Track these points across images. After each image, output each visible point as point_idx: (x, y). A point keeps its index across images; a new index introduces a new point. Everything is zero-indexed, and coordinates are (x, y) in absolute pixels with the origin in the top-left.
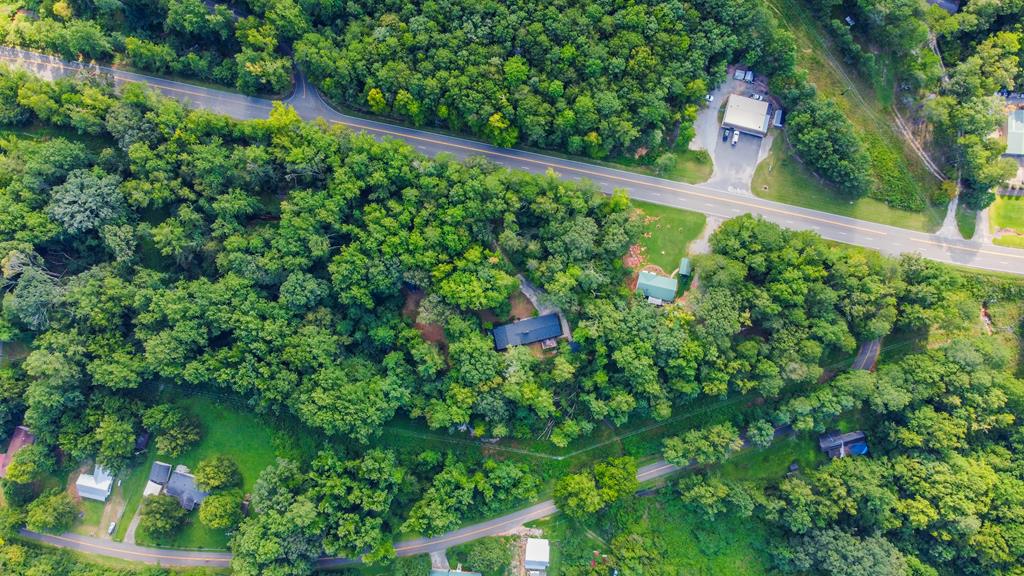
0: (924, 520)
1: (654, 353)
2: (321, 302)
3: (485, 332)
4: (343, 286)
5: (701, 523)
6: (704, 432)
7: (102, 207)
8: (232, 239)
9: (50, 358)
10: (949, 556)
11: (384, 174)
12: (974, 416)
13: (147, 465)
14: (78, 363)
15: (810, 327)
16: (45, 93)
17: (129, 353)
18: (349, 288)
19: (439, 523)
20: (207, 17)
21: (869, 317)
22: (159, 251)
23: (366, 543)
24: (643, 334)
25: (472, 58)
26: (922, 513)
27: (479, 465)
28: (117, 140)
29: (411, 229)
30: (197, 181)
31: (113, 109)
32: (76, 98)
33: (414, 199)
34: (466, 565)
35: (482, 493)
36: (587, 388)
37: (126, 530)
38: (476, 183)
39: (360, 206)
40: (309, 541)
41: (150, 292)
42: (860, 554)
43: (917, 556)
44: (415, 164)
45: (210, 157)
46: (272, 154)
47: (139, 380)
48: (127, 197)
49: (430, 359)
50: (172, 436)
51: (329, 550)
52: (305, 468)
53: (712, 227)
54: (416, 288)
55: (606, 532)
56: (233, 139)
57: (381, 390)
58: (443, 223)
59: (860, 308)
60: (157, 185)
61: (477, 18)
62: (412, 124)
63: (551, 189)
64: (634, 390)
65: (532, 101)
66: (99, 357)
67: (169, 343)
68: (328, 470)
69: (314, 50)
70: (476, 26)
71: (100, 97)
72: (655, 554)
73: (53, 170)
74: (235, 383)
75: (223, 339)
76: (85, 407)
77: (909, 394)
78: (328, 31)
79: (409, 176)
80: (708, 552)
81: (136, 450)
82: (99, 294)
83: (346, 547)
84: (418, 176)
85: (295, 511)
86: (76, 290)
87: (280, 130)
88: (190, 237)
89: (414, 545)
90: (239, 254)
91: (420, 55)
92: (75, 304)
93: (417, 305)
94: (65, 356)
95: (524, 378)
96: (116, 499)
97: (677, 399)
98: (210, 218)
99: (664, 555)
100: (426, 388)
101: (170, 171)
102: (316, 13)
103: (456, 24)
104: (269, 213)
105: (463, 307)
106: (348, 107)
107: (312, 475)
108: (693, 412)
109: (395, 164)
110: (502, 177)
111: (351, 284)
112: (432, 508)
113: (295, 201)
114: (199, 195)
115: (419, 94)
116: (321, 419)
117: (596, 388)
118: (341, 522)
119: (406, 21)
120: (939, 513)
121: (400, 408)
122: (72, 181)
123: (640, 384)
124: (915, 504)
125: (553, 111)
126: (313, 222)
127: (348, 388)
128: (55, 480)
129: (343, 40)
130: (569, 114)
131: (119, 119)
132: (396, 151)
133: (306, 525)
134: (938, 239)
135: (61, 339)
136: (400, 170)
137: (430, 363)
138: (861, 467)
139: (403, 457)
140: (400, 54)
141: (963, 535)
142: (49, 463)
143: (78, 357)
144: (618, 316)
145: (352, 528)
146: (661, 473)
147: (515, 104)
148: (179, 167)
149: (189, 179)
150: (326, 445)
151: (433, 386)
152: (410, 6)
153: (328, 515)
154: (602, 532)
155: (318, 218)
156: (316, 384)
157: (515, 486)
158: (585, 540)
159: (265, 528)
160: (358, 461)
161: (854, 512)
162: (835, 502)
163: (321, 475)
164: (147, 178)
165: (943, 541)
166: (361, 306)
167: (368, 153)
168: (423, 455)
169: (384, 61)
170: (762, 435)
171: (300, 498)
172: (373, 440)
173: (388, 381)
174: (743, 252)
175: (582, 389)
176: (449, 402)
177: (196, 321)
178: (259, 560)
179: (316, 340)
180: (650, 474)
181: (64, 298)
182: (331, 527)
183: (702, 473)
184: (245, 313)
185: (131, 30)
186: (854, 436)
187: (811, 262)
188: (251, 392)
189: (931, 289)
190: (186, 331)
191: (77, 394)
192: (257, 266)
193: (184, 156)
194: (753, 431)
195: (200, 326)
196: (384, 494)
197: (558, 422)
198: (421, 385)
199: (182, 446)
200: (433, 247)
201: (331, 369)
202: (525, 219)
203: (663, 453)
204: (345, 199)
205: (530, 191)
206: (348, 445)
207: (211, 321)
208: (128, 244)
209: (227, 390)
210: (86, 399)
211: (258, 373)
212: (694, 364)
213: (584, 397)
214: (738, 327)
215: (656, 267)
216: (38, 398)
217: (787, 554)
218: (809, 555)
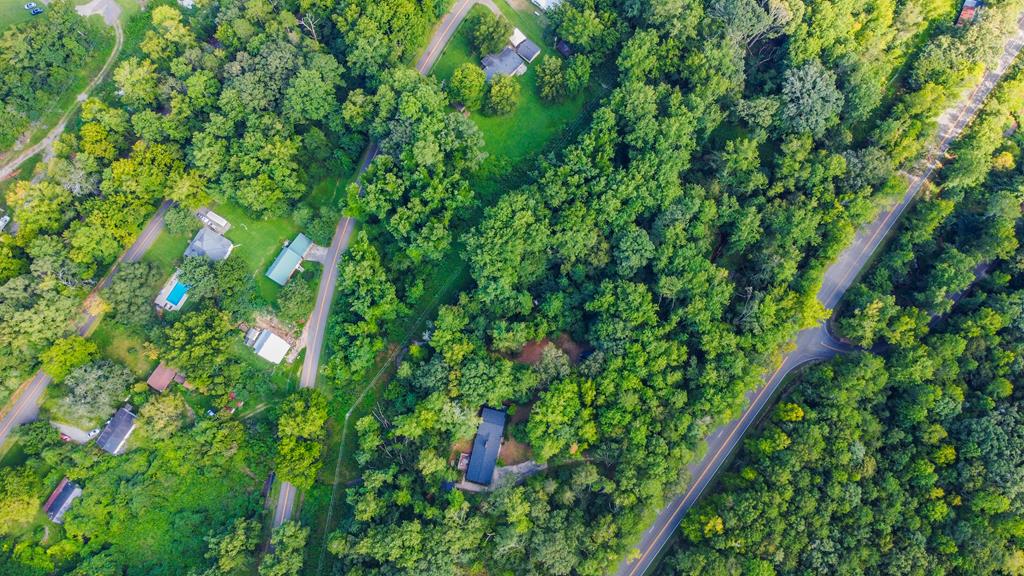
1: (398, 567)
2: (613, 262)
3: (507, 403)
4: (619, 290)
5: (210, 524)
7: (798, 109)
8: (714, 210)
11: (711, 382)
13: (541, 43)
14: (662, 25)
16: (929, 109)
17: (650, 71)
18: (615, 294)
19: (350, 268)
20: (945, 288)
22: (734, 139)
23: (368, 194)
24: (423, 565)
25: (793, 533)
27: (384, 335)
28: (856, 151)
29: (644, 382)
30: (784, 204)
31: (889, 160)
32: (913, 133)
33: (673, 400)
34: (299, 276)
35: (355, 323)
36: (400, 477)
38: (660, 470)
39: (688, 344)
40: (398, 145)
41: (698, 114)
44: (708, 419)
45: (803, 225)
46: (780, 285)
47: (622, 69)
48: (798, 135)
49: (511, 338)
50: (556, 74)
51: (380, 159)
52: (465, 173)
54: (583, 357)
55: (254, 424)
56: (812, 254)
57: (501, 276)
58: (635, 416)
60: (797, 166)
61: (833, 559)
62: (749, 436)
63: (618, 545)
64: (372, 525)
66: (660, 44)
68: (453, 193)
69: (869, 375)
70: (825, 554)
71: (905, 154)
72: (206, 461)
73: (852, 83)
74: (577, 148)
75: (623, 157)
76: (620, 15)
78: (882, 399)
79: (698, 407)
80: (178, 516)
81: (560, 40)
82: (718, 69)
83: (375, 175)
84: (694, 415)
85: (432, 146)
86: (731, 51)
87: (800, 304)
88: (733, 173)
89: (344, 237)
90: (696, 209)
91: (818, 480)
92: (719, 46)
93: (565, 351)
94: (675, 16)
95: (443, 420)
96: (525, 5)
97: (341, 566)
98: (743, 200)
99: (201, 470)
100: (482, 320)
101: (805, 185)
102: (905, 395)
103: (836, 534)
104: (721, 256)
105: (542, 394)
106: (794, 381)
107: (457, 176)
109: (717, 399)
110: (654, 501)
111: (617, 298)
112: (366, 269)
113: (724, 284)
114: (770, 200)
115: (778, 458)
116: (504, 208)
117: (395, 487)
118: (399, 181)
119: (860, 484)
121: (476, 286)
122: (835, 94)
123: (375, 535)
126: (695, 291)
127: (520, 247)
129: (865, 409)
131: (876, 161)
132: (729, 406)
133: (414, 149)
135: (692, 20)
136: (709, 401)
137: (505, 335)
139: (430, 267)
140: (827, 459)
143: (668, 26)
144: (455, 548)
145: (389, 188)
146: (279, 509)
147: (725, 553)
148: (805, 194)
149: (790, 197)
150: (477, 202)
151: (480, 330)
152: (875, 495)
153: (412, 173)
154: (255, 420)
155: (697, 297)
156: (538, 220)
157: (346, 357)
158: (258, 400)
159: (431, 113)
160: (447, 223)
163: (452, 185)
164: (808, 161)
166: (592, 298)
167: (739, 377)
168: (421, 286)
169: (827, 439)
171: (441, 156)
172: (461, 246)
173: (507, 288)
175: (402, 472)
176: (458, 335)
177: (651, 141)
178: (404, 94)
179: (580, 240)
180: (285, 497)
181: (728, 38)
182: (400, 170)
183: (256, 552)
184: (637, 188)
185: (958, 212)
188: (561, 159)
190: (647, 128)
191: (635, 13)
193: (814, 203)
195: (645, 142)
196: (404, 232)
197: (383, 431)
198: (487, 317)
199: (543, 77)
200: (616, 394)
201: (545, 240)
202: (599, 501)
203: (296, 522)
204: (704, 333)
205: (626, 522)
206: (465, 222)
207: (643, 154)
208: (753, 115)
209: (574, 140)
210: (626, 18)
211: (576, 173)
213: (393, 470)
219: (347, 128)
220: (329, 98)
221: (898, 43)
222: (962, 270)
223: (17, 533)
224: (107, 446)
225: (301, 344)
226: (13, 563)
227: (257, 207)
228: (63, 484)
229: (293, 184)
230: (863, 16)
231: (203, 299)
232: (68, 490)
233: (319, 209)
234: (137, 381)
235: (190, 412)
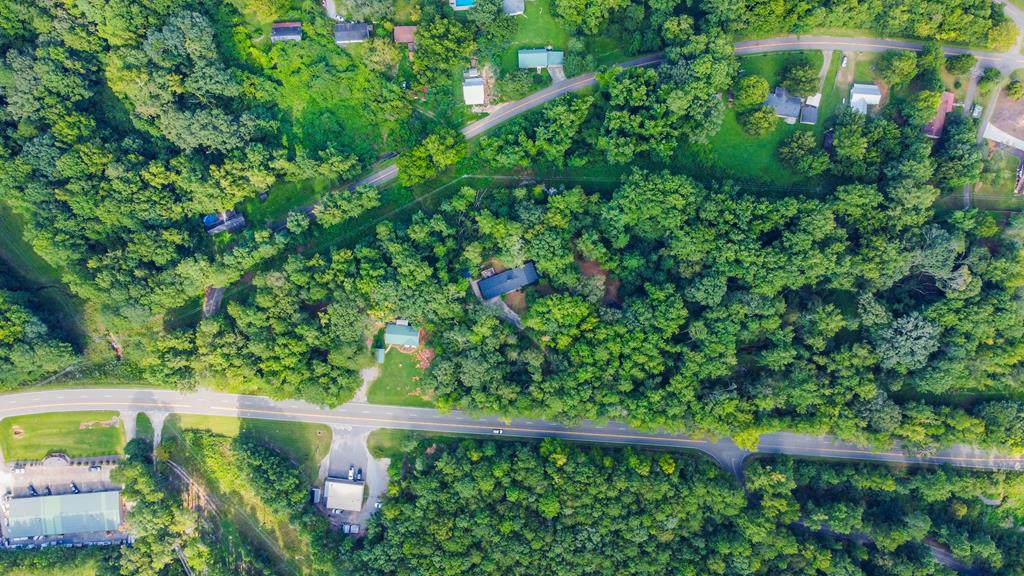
0: (153, 169)
1: (398, 278)
2: (691, 282)
3: (545, 275)
4: (672, 298)
5: (337, 138)
6: (346, 217)
7: (892, 338)
8: (774, 326)
9: (915, 202)
10: (127, 142)
11: (652, 400)
12: (121, 262)
13: (822, 120)
14: (892, 200)
15: (268, 318)
16: (959, 431)
17: (849, 215)
18: (668, 298)
19: (561, 109)
20: (827, 518)
21: (220, 334)
22: (836, 307)
23: (621, 83)
24: (409, 293)
25: (589, 511)
26: (156, 173)
27: (534, 160)
28: (889, 399)
29: (621, 356)
30: (813, 372)
31: (897, 425)
32: (932, 431)
34: (533, 74)
35: (529, 137)
36: (451, 239)
37: (832, 61)
38: (570, 403)
39: (668, 369)
40: (670, 76)
41: (839, 270)
42: (203, 133)
43: (152, 137)
44: (625, 413)
45: (805, 394)
46: (752, 405)
47: (836, 194)
48: (873, 350)
49: (587, 245)
50: (802, 149)
51: (652, 72)
52: (683, 139)
53: (361, 394)
54: (611, 305)
55: (418, 119)
56: (787, 414)
57: (626, 214)
58: (594, 365)
59: (229, 340)
60: (847, 364)
61: (589, 546)
62: (634, 448)
63: (505, 406)
64: (410, 244)
65: (532, 480)
66: (874, 208)
67: (814, 229)
68: (662, 140)
69: (728, 500)
70: (590, 540)
71: (909, 434)
72: (373, 106)
73: (940, 365)
74: (753, 203)
75: (769, 239)
76: (882, 163)
77: (178, 273)
78: (718, 520)
79: (629, 402)
80: (329, 114)
81: (832, 132)
82: (883, 262)
83: (638, 76)
84: (622, 402)
85: (685, 102)
86: (902, 263)
87: (747, 426)
88: (813, 323)
89: (581, 84)
90: (766, 313)
91: (634, 507)
92: (901, 251)
93: (607, 291)
94: (903, 205)
95: (506, 241)
96: (845, 87)
97: (373, 241)
98: (798, 341)
99: (366, 106)
100: (589, 220)
101: (838, 378)
102: (732, 534)
103: (607, 539)
104: (749, 353)
105: (566, 294)
106: (693, 456)
107: (676, 133)
108: (358, 232)
109: (642, 410)
110: (548, 411)
111: (665, 301)
112: (568, 120)
113: (725, 366)
114: (810, 361)
115: (631, 474)
116: (673, 183)
117: (442, 240)
118: (645, 98)
119: (651, 537)
120: (140, 176)
121: (609, 200)
122: (922, 357)
123: (405, 250)
124: (162, 181)
125: (512, 474)
126: (706, 350)
127: (656, 211)
128: (901, 95)
129: (704, 513)
130: (498, 473)
131: (889, 417)
132: (643, 421)
133: (674, 92)
134: (166, 409)
135: (908, 220)
136: (638, 406)
137: (589, 243)
138: (209, 207)
139: (601, 158)
140: (652, 506)
141: (118, 160)
142: (906, 111)
143: (892, 205)
144: (433, 305)
145: (635, 94)
146: (376, 175)
147: (546, 476)
148: (831, 382)
149: (822, 373)
150: (668, 160)
151: (584, 223)
152: (649, 550)
153: (657, 102)
154: (420, 117)
155: (702, 354)
156: (683, 211)
157: (501, 147)
158: (434, 109)
159: (708, 83)
160: (638, 150)
161: (213, 167)
162: (227, 173)
163: (668, 134)
164: (857, 370)
165: (133, 152)
166: (655, 283)
167: (667, 416)
168: (583, 162)
169: (665, 499)
170: (297, 220)
171: (683, 113)
172: (627, 169)
173: (622, 223)
174: (334, 374)
175: (455, 238)
176: (568, 212)
177: (794, 251)
178: (710, 56)
179: (689, 249)
180: (387, 173)
181: (912, 254)
182: (653, 91)
183: (342, 182)
184: (753, 263)
185: (895, 499)
186: (215, 231)
187: (274, 373)
188: (739, 196)
189: (170, 365)
190: (801, 241)
191: (890, 174)
192: (749, 305)
193: (827, 392)
194: (305, 223)
195: (791, 247)
197: (471, 206)
198: (594, 222)
199: (793, 141)
200: (600, 342)
201: (672, 226)
202: (524, 377)
203: (379, 194)
204: (682, 374)
205: (523, 402)
206: (649, 163)
207: (781, 252)
208: (865, 310)
209: (759, 196)
210: (882, 169)
211: (734, 214)
212: (363, 273)
213: (452, 231)
214: (330, 310)
215: (405, 352)
216: (921, 166)
217: (263, 123)
218: (244, 125)
219: (660, 27)
220: (671, 4)
221: (1003, 380)
222: (847, 521)
223: (248, 19)
224: (338, 34)
225: (493, 110)
226: (229, 32)
227: (560, 11)
228: (298, 24)
229: (593, 24)
230: (1002, 341)
231: (473, 22)
232: (294, 30)
233: (589, 53)
234: (391, 20)
235: (395, 72)
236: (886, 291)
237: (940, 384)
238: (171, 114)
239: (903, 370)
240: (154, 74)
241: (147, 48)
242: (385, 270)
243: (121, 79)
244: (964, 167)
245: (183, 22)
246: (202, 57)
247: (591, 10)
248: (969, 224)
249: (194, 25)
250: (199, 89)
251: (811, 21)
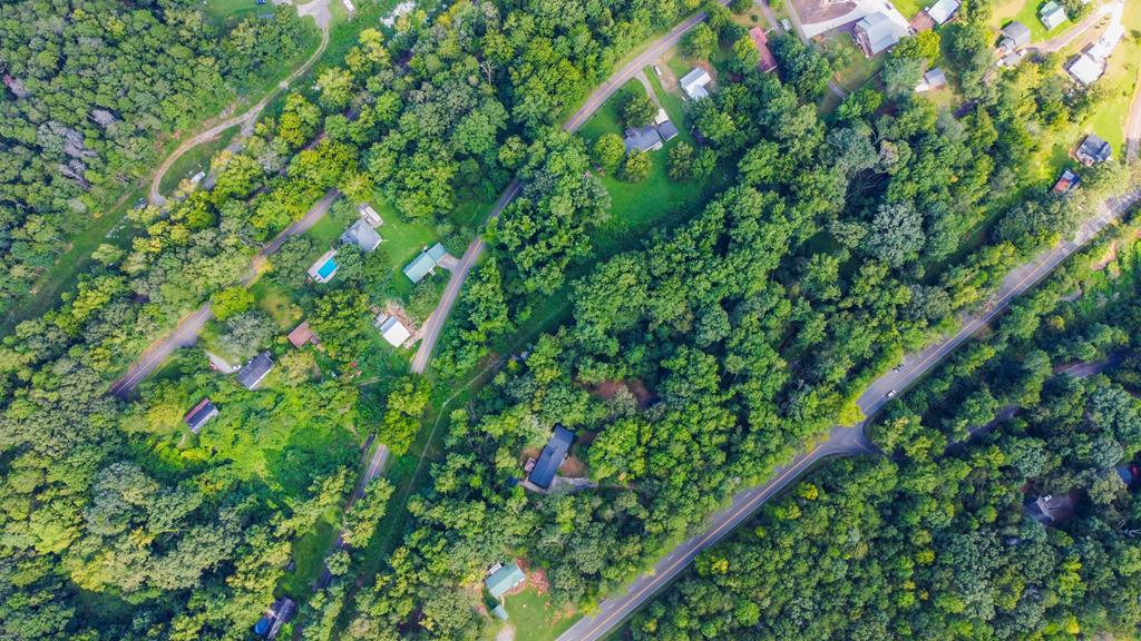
0: (179, 626)
1: (461, 534)
2: (694, 331)
3: (577, 426)
4: (692, 356)
5: (314, 464)
6: (376, 522)
7: (882, 240)
8: (788, 309)
9: (803, 127)
10: (137, 623)
11: (749, 450)
13: (681, 126)
14: (785, 140)
16: (998, 265)
17: (765, 178)
18: (688, 359)
19: (476, 288)
20: (966, 421)
22: (820, 253)
23: (505, 228)
24: (480, 538)
25: (782, 587)
26: (184, 628)
27: (489, 344)
28: (924, 287)
29: (694, 437)
30: (850, 317)
31: (949, 302)
32: (978, 283)
33: (713, 457)
34: (430, 278)
35: (469, 330)
36: (477, 464)
37: (649, 78)
38: (688, 511)
39: (739, 415)
40: (538, 192)
41: (795, 225)
42: (198, 558)
43: (155, 600)
44: (738, 480)
45: (859, 340)
46: (828, 385)
48: (877, 261)
49: (589, 374)
50: (686, 160)
51: (521, 201)
52: (589, 229)
54: (649, 404)
55: (366, 392)
56: (861, 367)
57: (598, 323)
58: (679, 463)
60: (868, 288)
61: (808, 616)
62: (770, 502)
63: (639, 561)
64: (447, 497)
65: (715, 604)
66: (778, 157)
67: (749, 211)
68: (574, 244)
69: (880, 476)
70: (804, 610)
71: (964, 300)
72: (322, 413)
73: (936, 228)
74: (686, 231)
75: (723, 247)
76: (753, 119)
78: (888, 499)
79: (732, 468)
80: (291, 452)
81: (696, 128)
82: (822, 191)
83: (514, 213)
84: (728, 474)
85: (566, 201)
86: (836, 179)
87: (839, 405)
88: (814, 280)
89: (475, 254)
90: (773, 305)
91: (815, 550)
92: (827, 171)
93: (637, 395)
94: (797, 137)
95: (522, 427)
96: (676, 88)
97: (414, 523)
98: (816, 305)
99: (317, 419)
100: (573, 353)
101: (872, 305)
102: (909, 501)
103: (818, 597)
104: (789, 346)
105: (607, 426)
106: (822, 467)
107: (581, 229)
108: (395, 526)
109: (749, 465)
110: (677, 534)
111: (689, 363)
112: (488, 291)
113: (780, 373)
114: (839, 311)
115: (787, 525)
116: (612, 269)
117: (470, 471)
118: (533, 224)
119: (849, 562)
121: (574, 322)
122: (916, 234)
123: (447, 506)
124: (194, 630)
125: (695, 614)
126: (754, 373)
127: (619, 301)
128: (721, 60)
129: (872, 504)
130: (683, 623)
131: (937, 300)
132: (758, 473)
133: (551, 200)
135: (810, 144)
136: (743, 465)
137: (589, 370)
138: (253, 615)
139: (540, 296)
140: (828, 536)
142: (735, 67)
143: (789, 144)
144: (509, 531)
145: (523, 228)
146: (371, 466)
147: (723, 589)
148: (870, 313)
149: (857, 312)
150: (593, 255)
151: (571, 359)
152: (858, 574)
153: (545, 219)
154: (369, 389)
155: (755, 379)
156: (639, 283)
157: (454, 356)
158: (374, 373)
159: (571, 173)
160: (563, 267)
161: (229, 579)
162: (245, 573)
163: (575, 235)
164: (880, 286)
165: (150, 627)
166: (668, 357)
167: (772, 453)
168: (529, 312)
169: (832, 521)
170: (337, 561)
171: (573, 210)
172: (567, 288)
173: (600, 332)
175: (479, 461)
176: (551, 361)
177: (749, 239)
178: (554, 152)
179: (669, 307)
180: (379, 455)
181: (837, 166)
182: (535, 213)
183: (348, 497)
184: (728, 276)
185: (1003, 358)
186: (274, 632)
188: (671, 236)
190: (748, 228)
191: (766, 123)
192: (754, 310)
193: (875, 323)
194: (346, 558)
195: (744, 239)
196: (526, 267)
197: (470, 424)
198: (578, 351)
199: (673, 160)
200: (668, 441)
201: (641, 302)
202: (633, 524)
203: (387, 480)
204: (753, 409)
205: (650, 545)
206: (580, 270)
207: (741, 249)
208: (843, 236)
209: (685, 222)
210: (757, 124)
211: (680, 251)
212: (428, 556)
213: (472, 457)
214: (427, 612)
215: (518, 591)
216: (783, 98)
217: (241, 506)
218: (227, 521)
219: (498, 161)
220: (491, 139)
221: (992, 198)
222: (984, 410)
223: (160, 433)
224: (245, 381)
225: (422, 333)
226: (153, 456)
227: (410, 214)
228: (206, 401)
229: (444, 204)
230: (961, 171)
231: (348, 279)
232: (207, 409)
233: (460, 226)
234: (281, 334)
235: (317, 370)
236: (845, 208)
237: (949, 243)
238: (157, 565)
239: (913, 256)
240: (117, 545)
241: (93, 529)
242: (444, 536)
243: (91, 574)
244: (814, 72)
245: (109, 482)
246: (146, 496)
247: (433, 194)
248: (857, 109)
249: (119, 476)
250: (165, 525)
251: (606, 64)
